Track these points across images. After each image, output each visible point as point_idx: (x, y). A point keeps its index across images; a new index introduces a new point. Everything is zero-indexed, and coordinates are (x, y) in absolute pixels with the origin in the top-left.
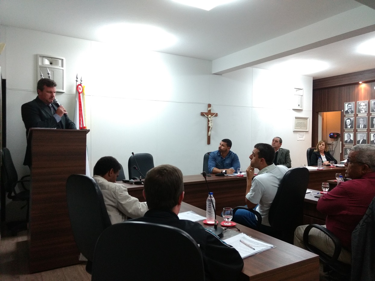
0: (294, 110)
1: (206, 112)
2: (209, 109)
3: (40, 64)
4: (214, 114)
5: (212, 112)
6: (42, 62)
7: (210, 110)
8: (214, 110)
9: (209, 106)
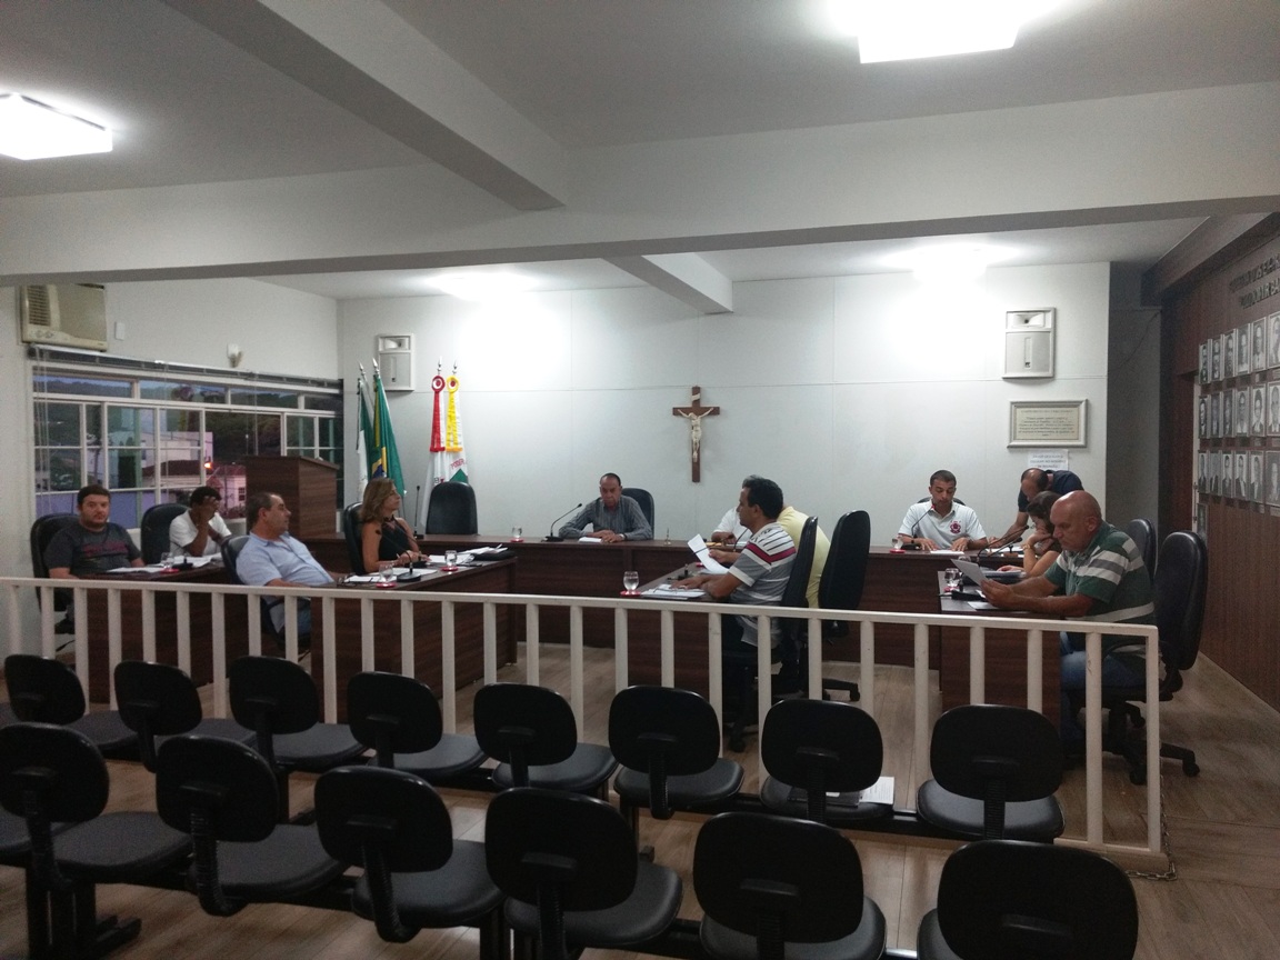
0: (1005, 379)
1: (689, 405)
2: (697, 397)
3: (380, 349)
4: (709, 408)
5: (703, 404)
6: (384, 346)
7: (697, 402)
8: (710, 400)
9: (696, 390)
